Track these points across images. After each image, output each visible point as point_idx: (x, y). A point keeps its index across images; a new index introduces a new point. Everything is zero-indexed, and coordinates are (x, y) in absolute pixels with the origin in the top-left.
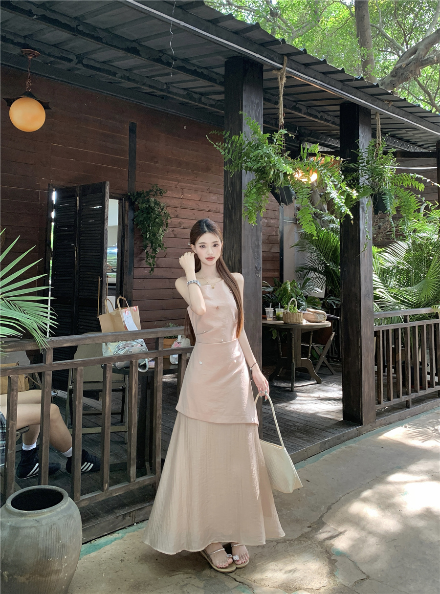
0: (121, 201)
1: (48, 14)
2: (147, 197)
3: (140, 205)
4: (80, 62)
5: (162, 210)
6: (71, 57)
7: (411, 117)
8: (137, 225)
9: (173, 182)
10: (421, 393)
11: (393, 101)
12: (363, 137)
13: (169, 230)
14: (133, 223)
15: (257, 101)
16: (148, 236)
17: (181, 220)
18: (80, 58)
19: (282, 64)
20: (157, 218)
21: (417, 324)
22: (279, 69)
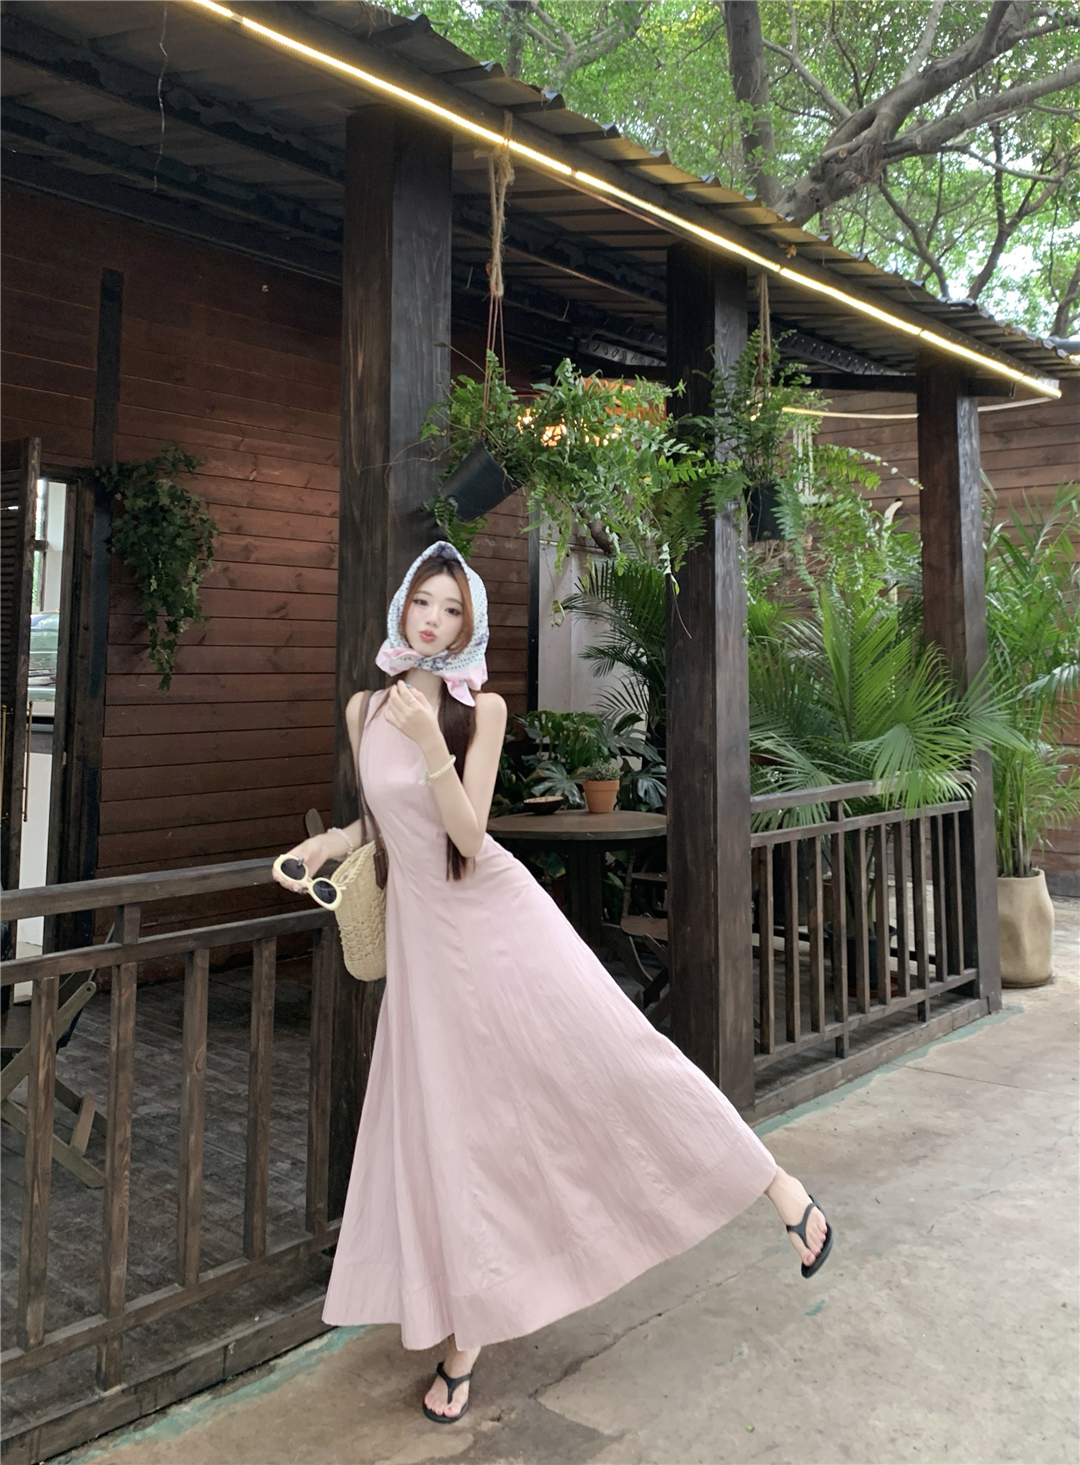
0: (74, 487)
2: (150, 478)
3: (127, 504)
5: (196, 509)
7: (850, 288)
8: (122, 555)
9: (227, 436)
10: (875, 1012)
11: (799, 245)
12: (724, 336)
13: (214, 567)
14: (109, 550)
15: (433, 228)
16: (154, 585)
17: (249, 540)
20: (179, 535)
21: (864, 822)
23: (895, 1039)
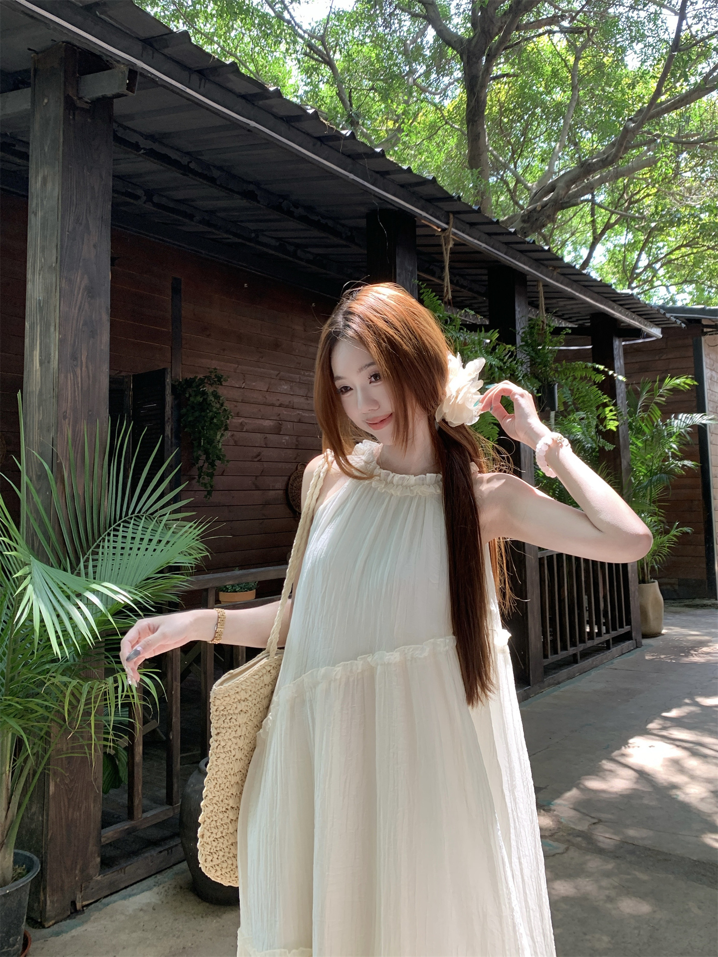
1: (156, 147)
4: (149, 199)
6: (140, 192)
7: (575, 286)
9: (232, 365)
11: (559, 267)
12: (519, 312)
13: (228, 434)
14: (180, 425)
15: (411, 268)
17: (243, 419)
18: (149, 194)
19: (447, 223)
22: (444, 230)
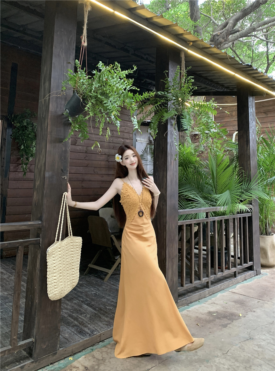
0: (2, 121)
2: (22, 119)
3: (15, 125)
8: (15, 139)
10: (219, 275)
11: (193, 42)
14: (11, 138)
16: (23, 147)
20: (30, 134)
21: (217, 218)
23: (226, 283)
